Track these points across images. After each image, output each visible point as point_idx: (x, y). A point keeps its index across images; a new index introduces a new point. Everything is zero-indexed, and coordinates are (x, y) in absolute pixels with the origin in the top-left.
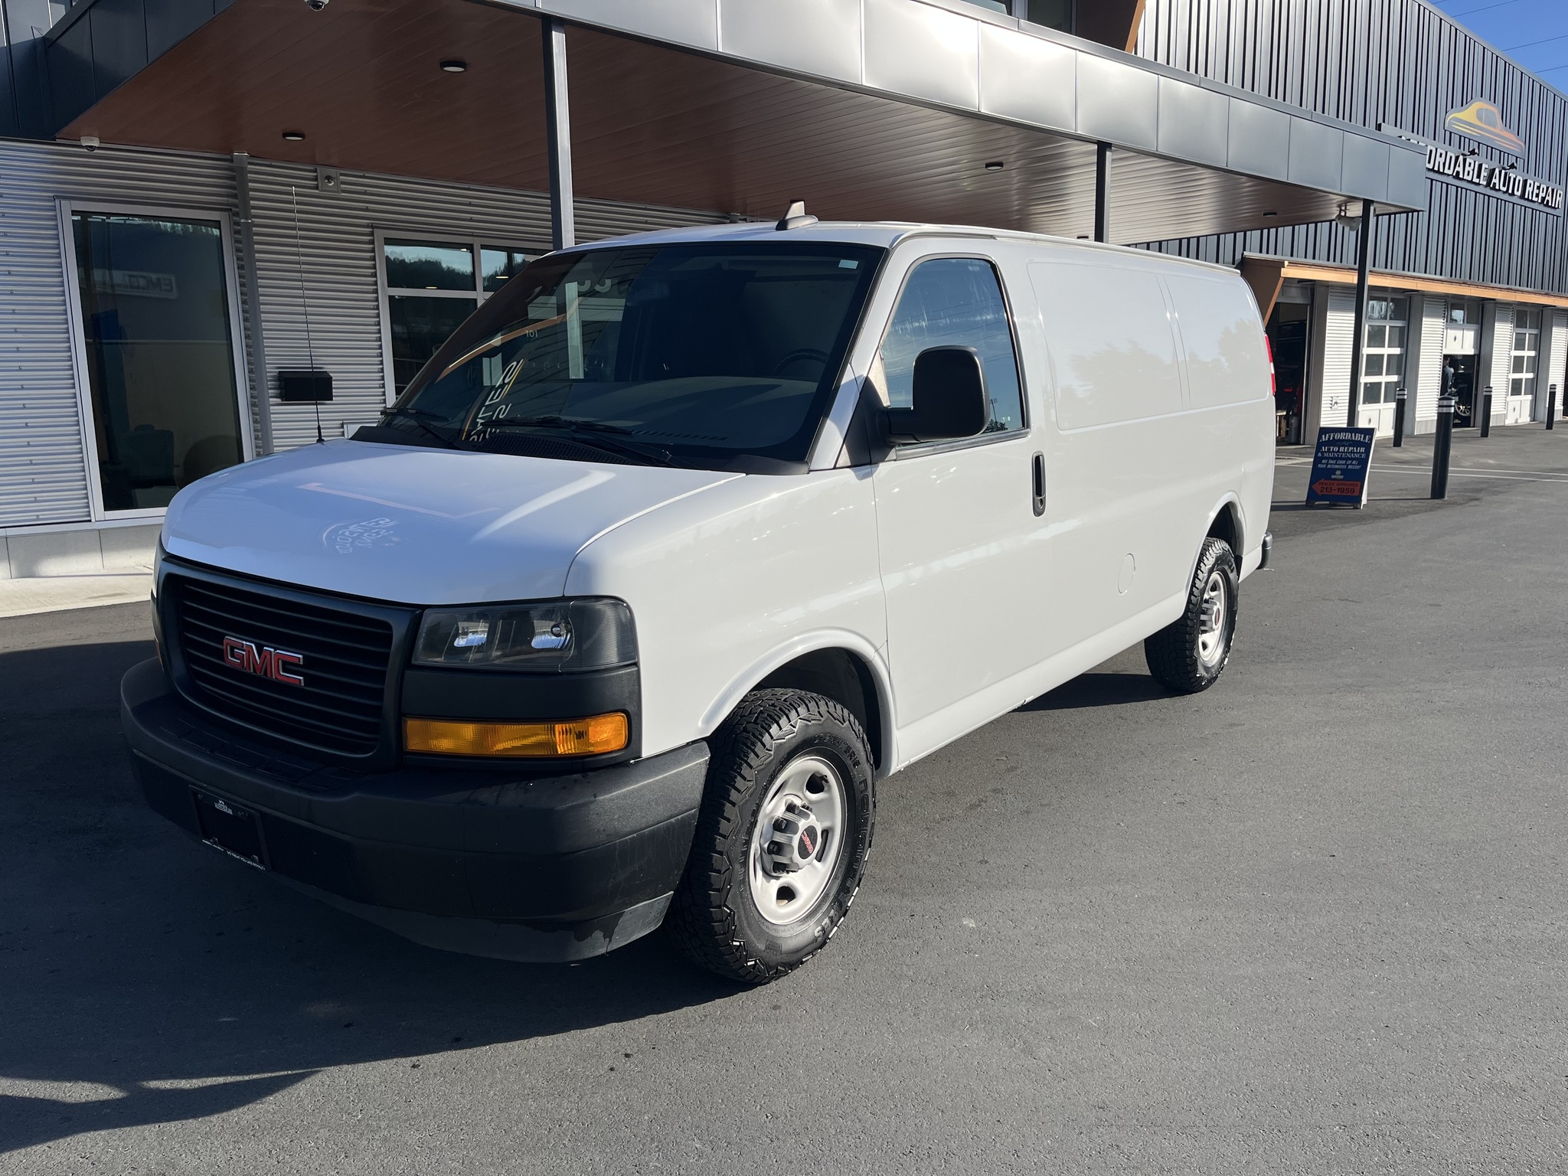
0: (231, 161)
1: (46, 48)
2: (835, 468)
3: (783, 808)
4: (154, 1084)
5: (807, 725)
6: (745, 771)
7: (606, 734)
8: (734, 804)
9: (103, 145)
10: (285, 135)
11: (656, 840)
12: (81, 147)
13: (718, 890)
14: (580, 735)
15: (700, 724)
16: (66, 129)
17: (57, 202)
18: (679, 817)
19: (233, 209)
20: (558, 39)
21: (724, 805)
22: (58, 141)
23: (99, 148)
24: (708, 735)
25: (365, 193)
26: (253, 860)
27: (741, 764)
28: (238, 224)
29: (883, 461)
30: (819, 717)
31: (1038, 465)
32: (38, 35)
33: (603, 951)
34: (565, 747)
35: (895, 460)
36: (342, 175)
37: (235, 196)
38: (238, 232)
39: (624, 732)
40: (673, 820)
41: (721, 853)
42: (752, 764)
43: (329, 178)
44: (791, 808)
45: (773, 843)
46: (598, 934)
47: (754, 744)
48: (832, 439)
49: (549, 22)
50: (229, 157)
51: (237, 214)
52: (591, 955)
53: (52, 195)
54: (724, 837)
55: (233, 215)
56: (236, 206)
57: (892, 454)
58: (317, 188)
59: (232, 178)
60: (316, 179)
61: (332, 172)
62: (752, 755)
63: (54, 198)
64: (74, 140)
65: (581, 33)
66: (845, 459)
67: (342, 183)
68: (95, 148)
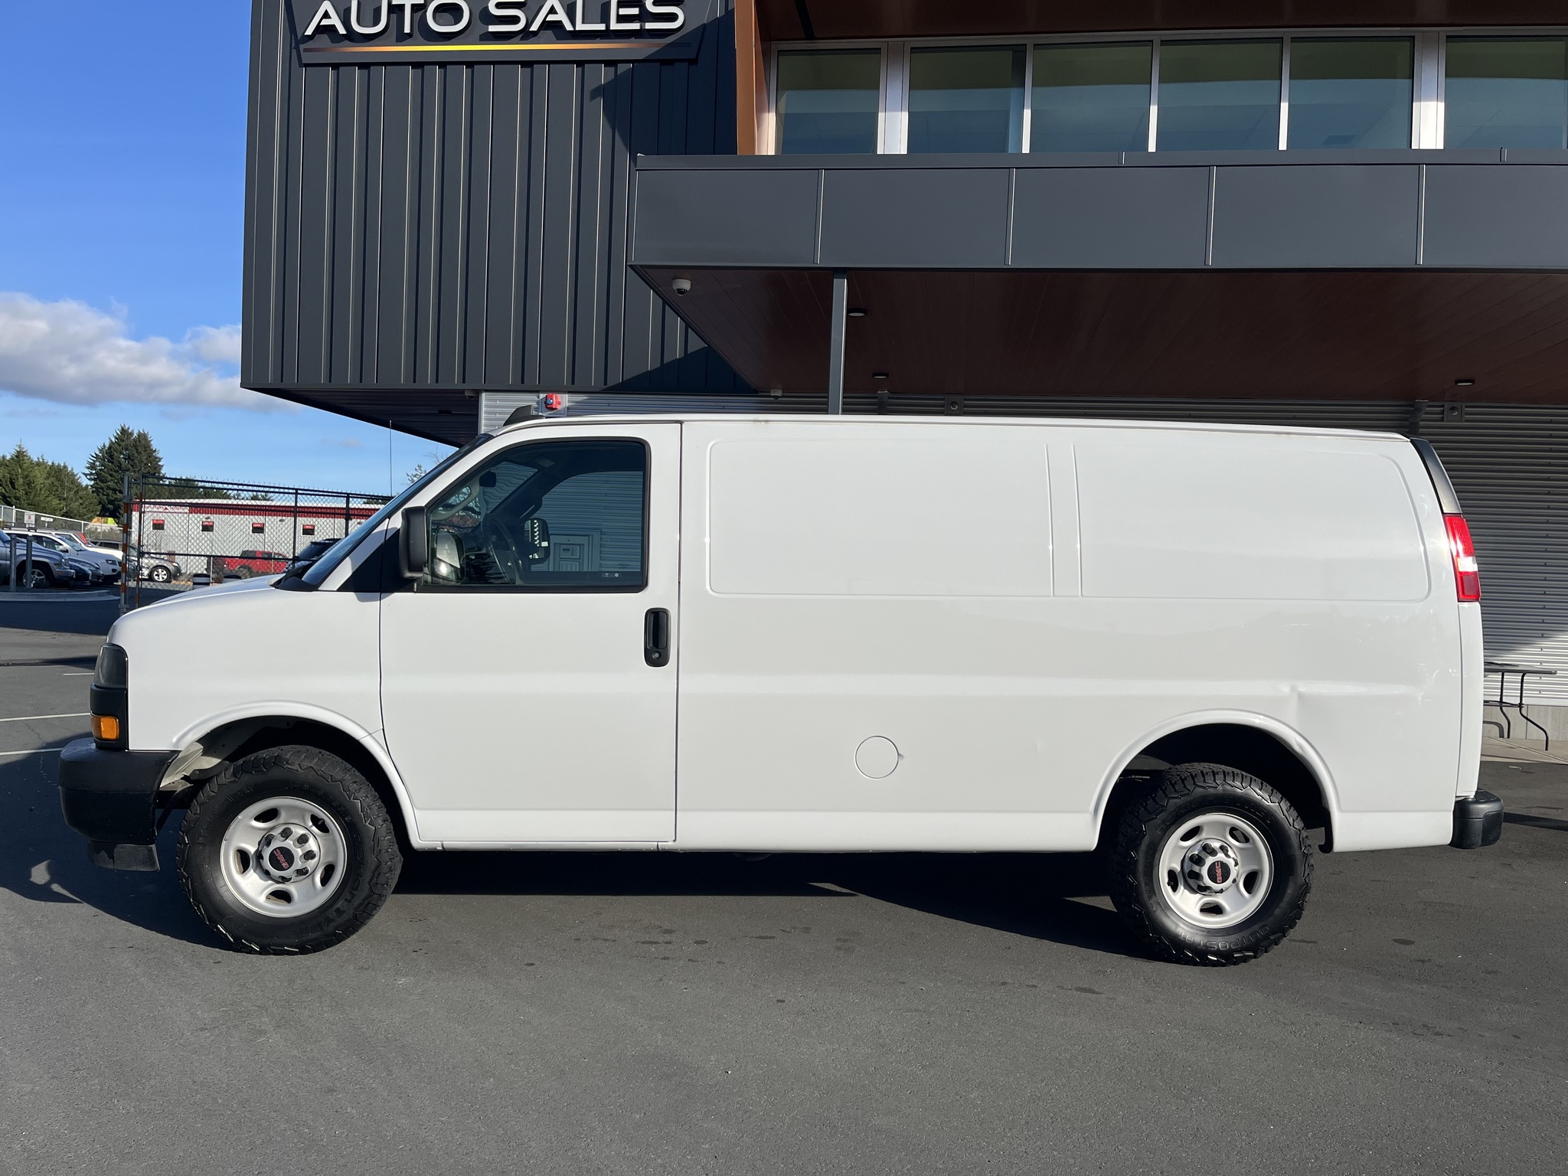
0: (876, 398)
2: (338, 591)
9: (785, 394)
10: (874, 375)
12: (771, 396)
22: (759, 394)
23: (782, 397)
24: (179, 749)
29: (397, 591)
31: (655, 619)
33: (111, 867)
35: (414, 592)
36: (965, 400)
39: (117, 729)
40: (131, 793)
44: (285, 832)
46: (104, 854)
48: (344, 570)
57: (412, 587)
64: (767, 391)
66: (349, 585)
67: (965, 407)
68: (778, 397)
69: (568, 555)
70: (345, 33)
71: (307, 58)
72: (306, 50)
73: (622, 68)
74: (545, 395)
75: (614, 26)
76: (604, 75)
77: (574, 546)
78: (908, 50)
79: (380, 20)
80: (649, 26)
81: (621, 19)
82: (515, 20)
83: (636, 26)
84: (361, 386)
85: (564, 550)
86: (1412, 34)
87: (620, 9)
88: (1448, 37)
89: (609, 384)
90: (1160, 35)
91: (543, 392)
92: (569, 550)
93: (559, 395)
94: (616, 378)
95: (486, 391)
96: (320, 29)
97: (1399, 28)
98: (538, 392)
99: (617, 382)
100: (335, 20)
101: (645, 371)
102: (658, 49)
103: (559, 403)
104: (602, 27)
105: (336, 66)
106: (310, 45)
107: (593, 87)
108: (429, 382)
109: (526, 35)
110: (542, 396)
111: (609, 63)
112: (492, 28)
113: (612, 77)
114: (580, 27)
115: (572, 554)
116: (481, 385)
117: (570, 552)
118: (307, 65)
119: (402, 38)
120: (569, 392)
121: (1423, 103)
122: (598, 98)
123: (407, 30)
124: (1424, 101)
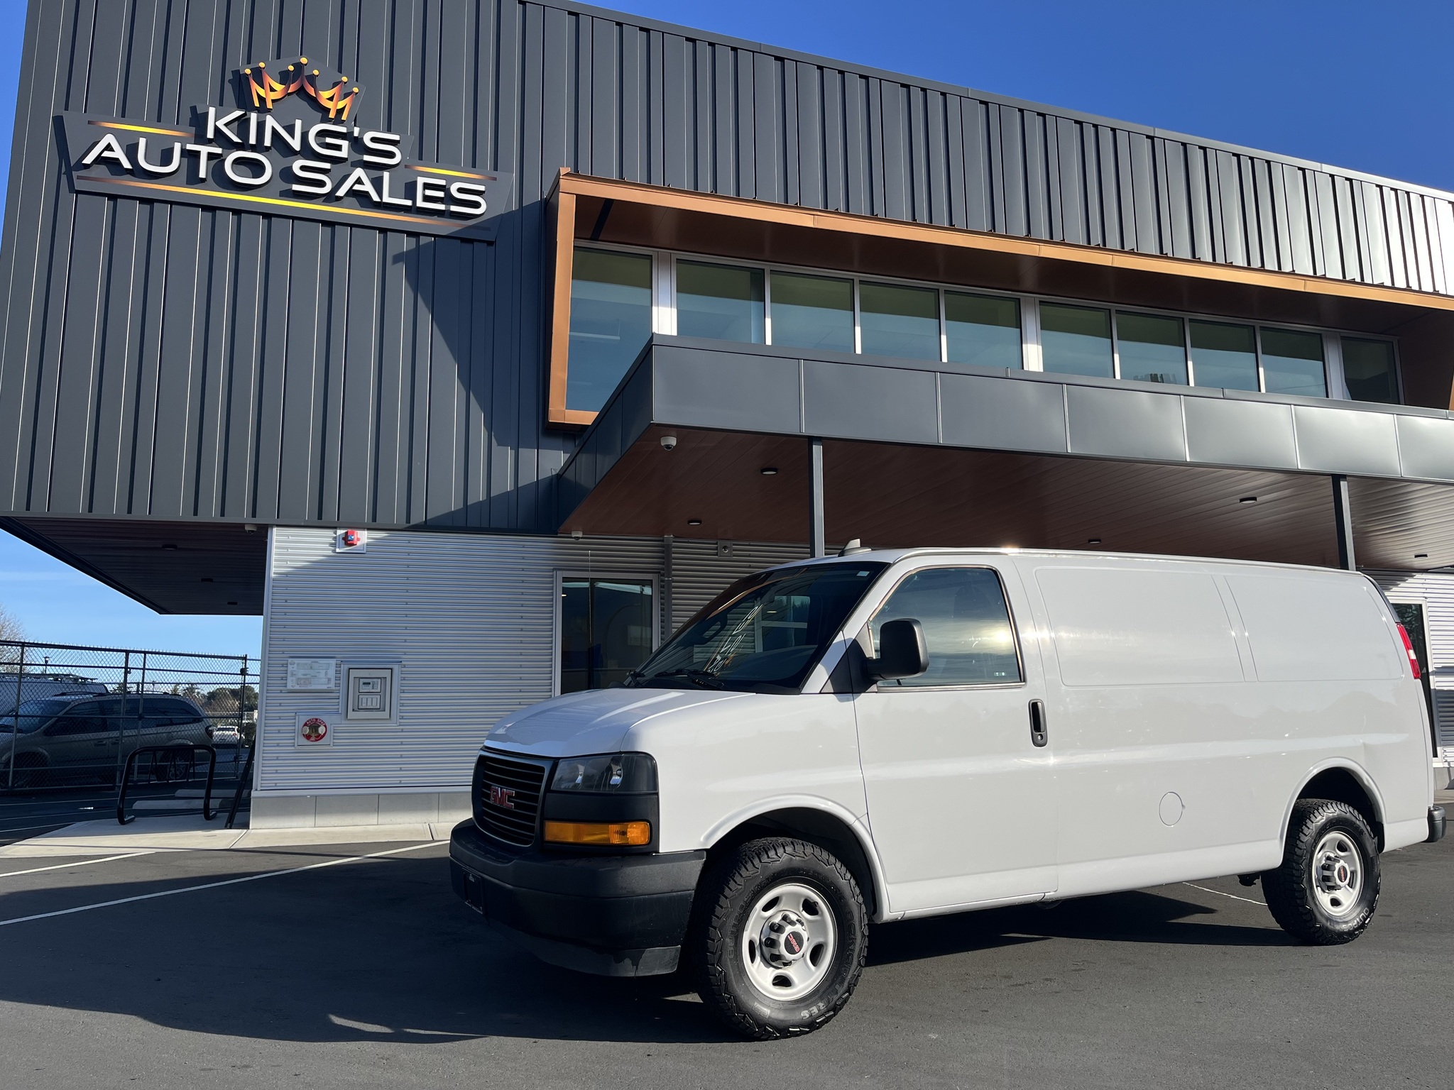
0: (663, 541)
1: (559, 477)
2: (820, 693)
3: (780, 918)
4: (408, 1030)
5: (791, 859)
6: (737, 878)
7: (636, 834)
8: (727, 898)
9: (584, 536)
10: (690, 522)
11: (663, 904)
12: (572, 538)
13: (712, 953)
14: (624, 833)
15: (702, 839)
16: (562, 528)
17: (555, 572)
18: (679, 893)
19: (662, 572)
20: (817, 451)
21: (720, 897)
22: (559, 535)
23: (582, 538)
24: (709, 847)
25: (749, 556)
26: (480, 910)
27: (735, 873)
28: (663, 581)
29: (864, 692)
30: (803, 855)
31: (1035, 709)
32: (554, 473)
33: (632, 974)
34: (616, 840)
35: (876, 692)
36: (734, 545)
37: (663, 563)
38: (662, 587)
39: (647, 834)
40: (674, 894)
41: (715, 928)
42: (743, 874)
43: (725, 548)
44: (785, 918)
45: (768, 939)
46: (628, 961)
47: (746, 862)
48: (820, 675)
49: (811, 440)
50: (662, 539)
51: (663, 575)
52: (625, 975)
53: (552, 568)
54: (718, 917)
55: (661, 576)
56: (663, 569)
57: (874, 688)
58: (717, 555)
59: (663, 552)
60: (717, 549)
61: (728, 543)
62: (744, 869)
63: (554, 570)
64: (568, 533)
65: (829, 443)
66: (830, 688)
67: (734, 550)
68: (578, 538)
69: (369, 688)
70: (130, 167)
71: (79, 185)
72: (79, 178)
73: (423, 240)
74: (343, 531)
75: (420, 203)
76: (406, 244)
77: (375, 680)
78: (674, 260)
79: (172, 161)
80: (454, 208)
81: (427, 199)
82: (321, 184)
83: (441, 207)
84: (129, 517)
85: (364, 684)
86: (1018, 297)
87: (426, 191)
88: (1040, 302)
89: (413, 522)
90: (859, 276)
91: (341, 528)
92: (369, 683)
93: (359, 532)
94: (418, 517)
95: (278, 526)
96: (100, 160)
97: (1010, 292)
98: (335, 528)
99: (421, 521)
100: (119, 154)
101: (446, 511)
102: (460, 228)
103: (358, 539)
104: (409, 203)
105: (113, 198)
106: (83, 173)
107: (396, 252)
108: (211, 513)
109: (330, 198)
110: (341, 532)
111: (410, 234)
112: (296, 187)
113: (413, 246)
114: (386, 199)
115: (373, 688)
116: (275, 520)
117: (371, 685)
118: (78, 192)
119: (193, 180)
120: (369, 529)
121: (1029, 345)
122: (401, 263)
123: (202, 174)
124: (1030, 343)
